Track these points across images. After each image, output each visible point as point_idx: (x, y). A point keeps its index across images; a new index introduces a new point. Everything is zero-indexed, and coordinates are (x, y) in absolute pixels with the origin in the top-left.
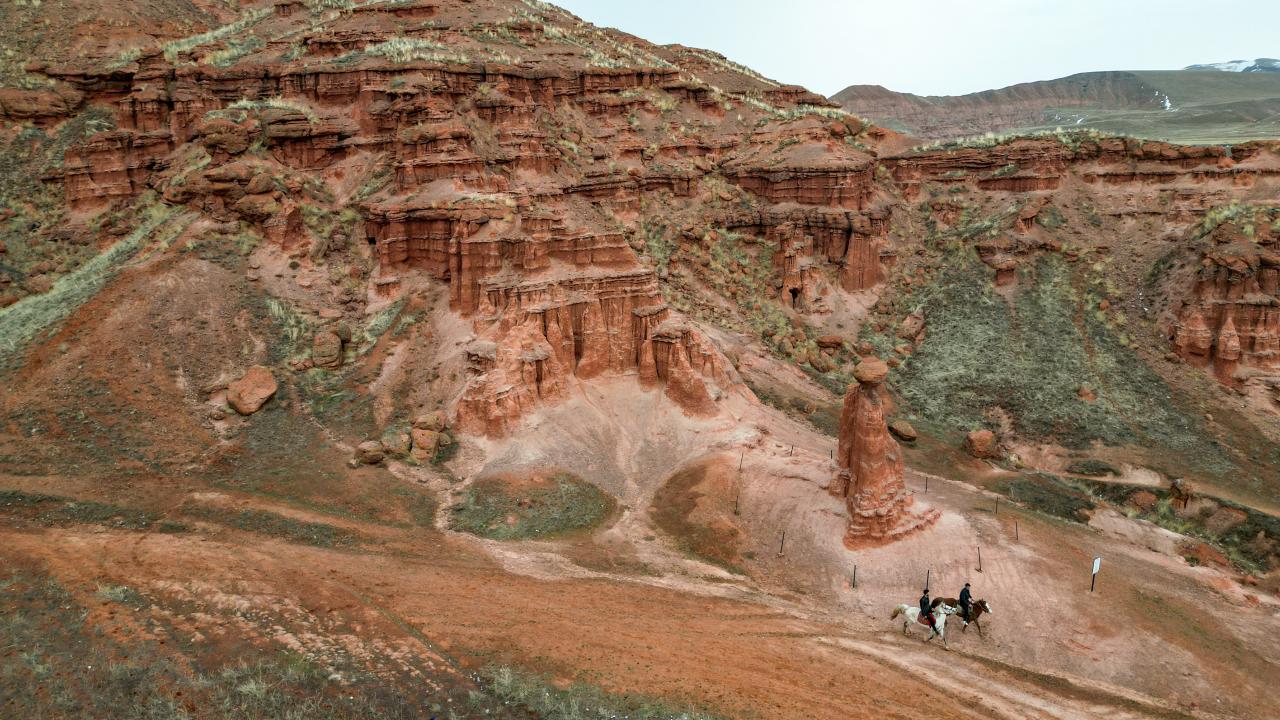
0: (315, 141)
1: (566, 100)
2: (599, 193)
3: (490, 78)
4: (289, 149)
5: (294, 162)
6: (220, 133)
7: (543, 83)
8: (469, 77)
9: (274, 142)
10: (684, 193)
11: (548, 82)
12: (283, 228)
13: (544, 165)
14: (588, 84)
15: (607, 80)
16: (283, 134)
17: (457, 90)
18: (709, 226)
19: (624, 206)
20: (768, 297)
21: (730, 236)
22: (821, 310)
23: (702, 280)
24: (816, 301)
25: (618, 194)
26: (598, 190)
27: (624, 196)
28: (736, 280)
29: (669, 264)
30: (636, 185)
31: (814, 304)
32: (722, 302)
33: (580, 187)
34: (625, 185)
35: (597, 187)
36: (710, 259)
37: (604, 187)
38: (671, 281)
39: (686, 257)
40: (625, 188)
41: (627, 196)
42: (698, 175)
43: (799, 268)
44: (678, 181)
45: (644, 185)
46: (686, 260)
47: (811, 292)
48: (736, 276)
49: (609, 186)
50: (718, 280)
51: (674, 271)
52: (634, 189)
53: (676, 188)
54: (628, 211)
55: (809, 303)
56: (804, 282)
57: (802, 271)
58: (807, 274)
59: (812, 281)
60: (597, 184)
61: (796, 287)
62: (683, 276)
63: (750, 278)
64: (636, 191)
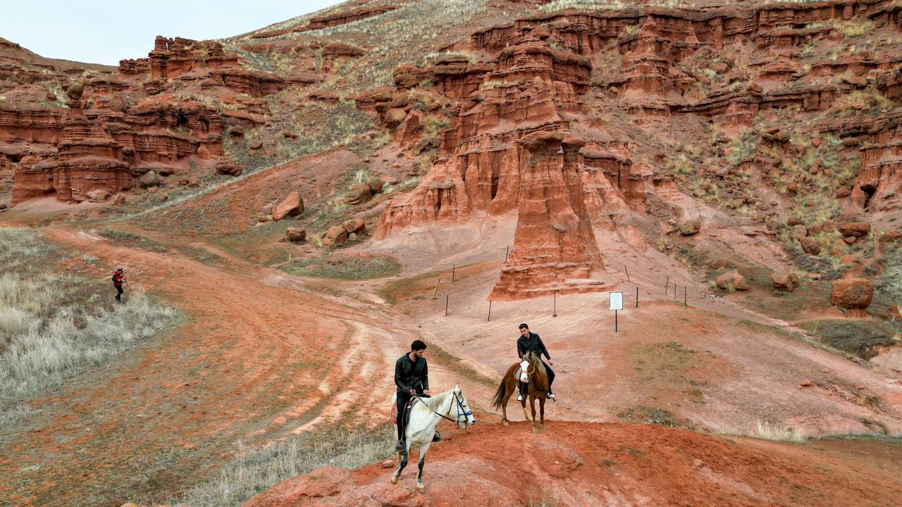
0: (469, 77)
1: (739, 39)
2: (717, 110)
3: (641, 20)
4: (449, 84)
5: (451, 93)
6: (402, 73)
7: (712, 23)
8: (621, 22)
9: (437, 79)
10: (815, 107)
11: (716, 22)
12: (404, 131)
13: (654, 85)
14: (763, 19)
15: (790, 14)
16: (442, 72)
17: (608, 34)
18: (816, 134)
19: (731, 120)
20: (834, 196)
21: (836, 141)
22: (889, 207)
23: (764, 178)
24: (887, 198)
25: (730, 108)
26: (716, 108)
27: (734, 110)
28: (807, 180)
29: (739, 165)
30: (755, 101)
31: (883, 201)
32: (774, 198)
33: (698, 106)
34: (738, 99)
35: (714, 105)
36: (784, 160)
37: (721, 104)
38: (728, 179)
39: (760, 158)
40: (738, 102)
41: (738, 110)
42: (841, 90)
43: (878, 163)
44: (808, 95)
45: (769, 102)
46: (759, 162)
47: (885, 188)
48: (814, 177)
49: (726, 103)
50: (783, 179)
51: (741, 171)
52: (749, 103)
53: (806, 102)
54: (734, 124)
55: (877, 200)
56: (882, 178)
57: (882, 166)
58: (886, 169)
59: (894, 178)
60: (714, 102)
61: (870, 183)
62: (748, 176)
63: (826, 178)
64: (752, 106)
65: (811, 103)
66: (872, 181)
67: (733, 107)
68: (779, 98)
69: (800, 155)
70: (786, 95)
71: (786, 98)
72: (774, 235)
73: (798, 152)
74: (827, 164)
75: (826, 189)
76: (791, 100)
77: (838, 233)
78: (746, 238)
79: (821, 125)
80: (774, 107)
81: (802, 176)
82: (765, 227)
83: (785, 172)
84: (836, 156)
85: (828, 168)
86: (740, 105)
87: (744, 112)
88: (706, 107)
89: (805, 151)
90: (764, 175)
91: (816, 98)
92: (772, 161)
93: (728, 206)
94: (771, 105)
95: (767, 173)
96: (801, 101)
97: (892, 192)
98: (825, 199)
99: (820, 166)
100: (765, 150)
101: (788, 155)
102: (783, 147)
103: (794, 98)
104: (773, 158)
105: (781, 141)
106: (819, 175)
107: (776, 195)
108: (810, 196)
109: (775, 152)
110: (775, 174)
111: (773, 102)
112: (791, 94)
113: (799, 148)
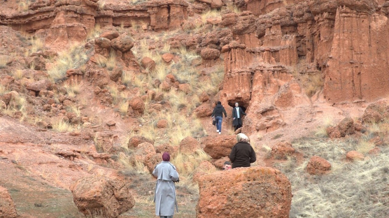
18: (166, 48)
19: (57, 33)
20: (194, 115)
21: (192, 56)
22: (268, 124)
23: (97, 94)
24: (264, 113)
25: (56, 19)
26: (39, 21)
27: (63, 20)
28: (156, 97)
29: (64, 80)
30: (89, 12)
31: (259, 118)
32: (111, 118)
33: (16, 17)
34: (67, 8)
35: (38, 17)
36: (125, 72)
37: (46, 15)
38: (46, 94)
39: (92, 70)
40: (67, 11)
41: (66, 21)
42: (194, 8)
43: (247, 68)
44: (155, 10)
45: (109, 17)
46: (92, 74)
47: (260, 101)
48: (166, 95)
49: (52, 14)
50: (124, 95)
51: (66, 86)
52: (82, 14)
53: (153, 18)
54: (63, 37)
55: (251, 116)
56: (255, 88)
57: (253, 74)
58: (258, 76)
59: (270, 89)
60: (37, 13)
61: (239, 95)
62: (76, 93)
63: (181, 94)
64: (86, 18)
65: (159, 20)
66: (243, 92)
67: (61, 17)
68: (120, 14)
69: (147, 70)
70: (129, 11)
71: (129, 14)
72: (106, 158)
73: (144, 66)
74: (181, 77)
75: (182, 107)
76: (136, 19)
77: (203, 155)
78: (57, 158)
79: (173, 40)
80: (114, 25)
81: (150, 92)
82: (92, 146)
83: (126, 87)
84: (192, 70)
85: (183, 82)
86: (70, 15)
87: (76, 23)
88: (27, 20)
89: (153, 66)
90: (98, 89)
91: (164, 13)
92: (109, 73)
93: (40, 124)
94: (111, 21)
95: (102, 87)
96: (148, 19)
97: (269, 105)
98: (182, 118)
99: (173, 81)
100: (101, 59)
101: (131, 68)
102: (124, 59)
103: (139, 15)
104: (111, 69)
105: (121, 50)
106: (173, 91)
107: (113, 114)
108: (161, 115)
109: (112, 62)
110: (113, 89)
111: (114, 18)
112: (134, 10)
113: (146, 61)
